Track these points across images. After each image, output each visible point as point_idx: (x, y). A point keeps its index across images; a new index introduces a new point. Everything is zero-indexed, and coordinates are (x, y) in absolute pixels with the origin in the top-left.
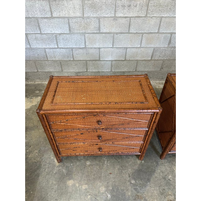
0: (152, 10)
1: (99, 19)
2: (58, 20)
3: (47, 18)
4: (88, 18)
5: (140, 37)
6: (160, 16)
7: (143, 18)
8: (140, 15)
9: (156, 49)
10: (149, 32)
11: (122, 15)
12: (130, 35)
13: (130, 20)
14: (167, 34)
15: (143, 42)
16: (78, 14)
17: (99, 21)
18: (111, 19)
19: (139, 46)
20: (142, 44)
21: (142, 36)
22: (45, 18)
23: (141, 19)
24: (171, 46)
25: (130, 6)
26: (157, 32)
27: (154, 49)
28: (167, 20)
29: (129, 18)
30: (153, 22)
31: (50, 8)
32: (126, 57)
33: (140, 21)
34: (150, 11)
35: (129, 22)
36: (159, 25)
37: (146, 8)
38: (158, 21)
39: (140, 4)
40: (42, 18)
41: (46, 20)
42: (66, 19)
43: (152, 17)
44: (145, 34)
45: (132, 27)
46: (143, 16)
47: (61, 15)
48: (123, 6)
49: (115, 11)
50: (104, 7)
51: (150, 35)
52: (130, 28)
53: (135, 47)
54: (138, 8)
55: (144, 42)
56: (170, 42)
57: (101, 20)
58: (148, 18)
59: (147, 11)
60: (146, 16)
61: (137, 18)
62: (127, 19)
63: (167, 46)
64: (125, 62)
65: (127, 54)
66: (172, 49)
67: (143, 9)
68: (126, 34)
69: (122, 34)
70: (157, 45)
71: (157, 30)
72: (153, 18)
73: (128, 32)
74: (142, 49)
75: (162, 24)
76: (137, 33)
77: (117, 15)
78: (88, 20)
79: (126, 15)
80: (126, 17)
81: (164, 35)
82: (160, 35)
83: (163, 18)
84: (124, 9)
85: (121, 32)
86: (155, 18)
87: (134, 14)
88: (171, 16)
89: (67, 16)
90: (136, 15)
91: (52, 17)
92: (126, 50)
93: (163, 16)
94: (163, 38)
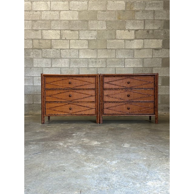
1: (79, 68)
2: (55, 69)
3: (48, 68)
4: (73, 68)
6: (114, 67)
11: (92, 67)
16: (67, 66)
17: (79, 70)
18: (86, 68)
22: (47, 68)
23: (103, 68)
25: (96, 62)
28: (119, 69)
30: (111, 70)
31: (51, 62)
34: (108, 65)
35: (97, 70)
37: (105, 63)
38: (114, 70)
40: (45, 67)
41: (47, 69)
42: (60, 69)
43: (110, 68)
47: (57, 66)
48: (92, 62)
49: (88, 65)
50: (82, 62)
54: (100, 63)
57: (80, 69)
58: (108, 68)
59: (106, 65)
60: (106, 67)
61: (101, 68)
62: (95, 68)
67: (103, 63)
77: (89, 67)
78: (72, 69)
79: (94, 67)
80: (94, 68)
84: (93, 63)
88: (121, 67)
89: (60, 66)
90: (100, 67)
91: (51, 67)
93: (116, 67)
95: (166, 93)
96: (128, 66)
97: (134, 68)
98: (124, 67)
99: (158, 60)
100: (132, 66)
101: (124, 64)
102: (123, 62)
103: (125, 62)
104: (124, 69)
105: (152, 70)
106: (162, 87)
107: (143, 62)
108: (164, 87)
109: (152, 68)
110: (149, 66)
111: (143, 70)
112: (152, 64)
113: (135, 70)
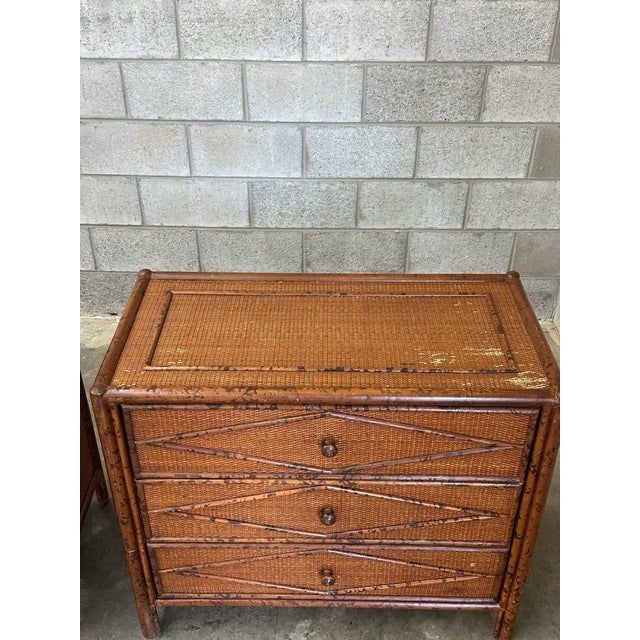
0: (196, 36)
5: (181, 137)
6: (234, 58)
7: (170, 64)
8: (153, 53)
9: (259, 186)
10: (210, 118)
12: (136, 127)
13: (121, 72)
14: (285, 126)
15: (195, 154)
19: (185, 172)
20: (197, 163)
21: (187, 132)
23: (162, 66)
24: (312, 172)
25: (106, 19)
26: (241, 118)
27: (251, 186)
28: (268, 72)
29: (115, 65)
30: (213, 79)
32: (146, 213)
33: (159, 73)
34: (188, 40)
35: (119, 78)
36: (240, 91)
37: (171, 27)
38: (233, 76)
39: (142, 13)
43: (204, 62)
44: (195, 126)
45: (134, 98)
46: (168, 55)
51: (220, 130)
52: (130, 100)
53: (170, 174)
54: (138, 28)
55: (199, 154)
56: (307, 158)
58: (191, 63)
59: (178, 40)
60: (179, 58)
61: (146, 65)
62: (107, 66)
63: (298, 174)
64: (146, 233)
65: (144, 202)
66: (324, 187)
67: (159, 30)
68: (119, 123)
69: (104, 123)
70: (257, 171)
71: (241, 112)
72: (211, 64)
73: (123, 115)
74: (201, 184)
75: (251, 88)
76: (160, 119)
79: (99, 54)
80: (102, 60)
81: (272, 131)
82: (259, 131)
83: (248, 66)
85: (95, 115)
86: (216, 64)
87: (132, 48)
88: (278, 59)
90: (141, 54)
92: (138, 186)
93: (247, 58)
94: (270, 141)
95: (545, 222)
96: (326, 53)
97: (364, 65)
98: (304, 62)
99: (530, 15)
100: (352, 54)
101: (303, 35)
102: (295, 27)
103: (304, 26)
104: (299, 72)
105: (484, 84)
106: (528, 186)
107: (429, 23)
108: (541, 186)
109: (488, 65)
110: (470, 57)
111: (421, 83)
112: (490, 41)
113: (370, 81)
